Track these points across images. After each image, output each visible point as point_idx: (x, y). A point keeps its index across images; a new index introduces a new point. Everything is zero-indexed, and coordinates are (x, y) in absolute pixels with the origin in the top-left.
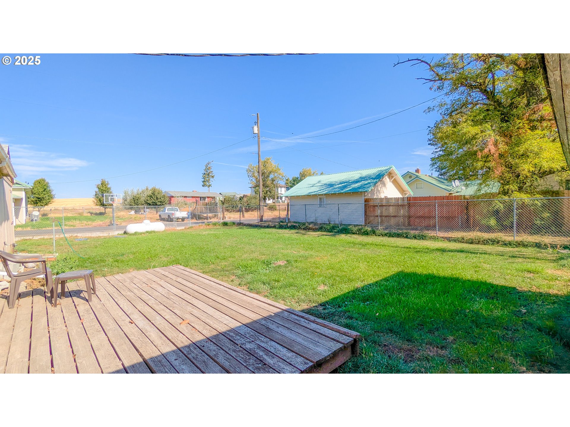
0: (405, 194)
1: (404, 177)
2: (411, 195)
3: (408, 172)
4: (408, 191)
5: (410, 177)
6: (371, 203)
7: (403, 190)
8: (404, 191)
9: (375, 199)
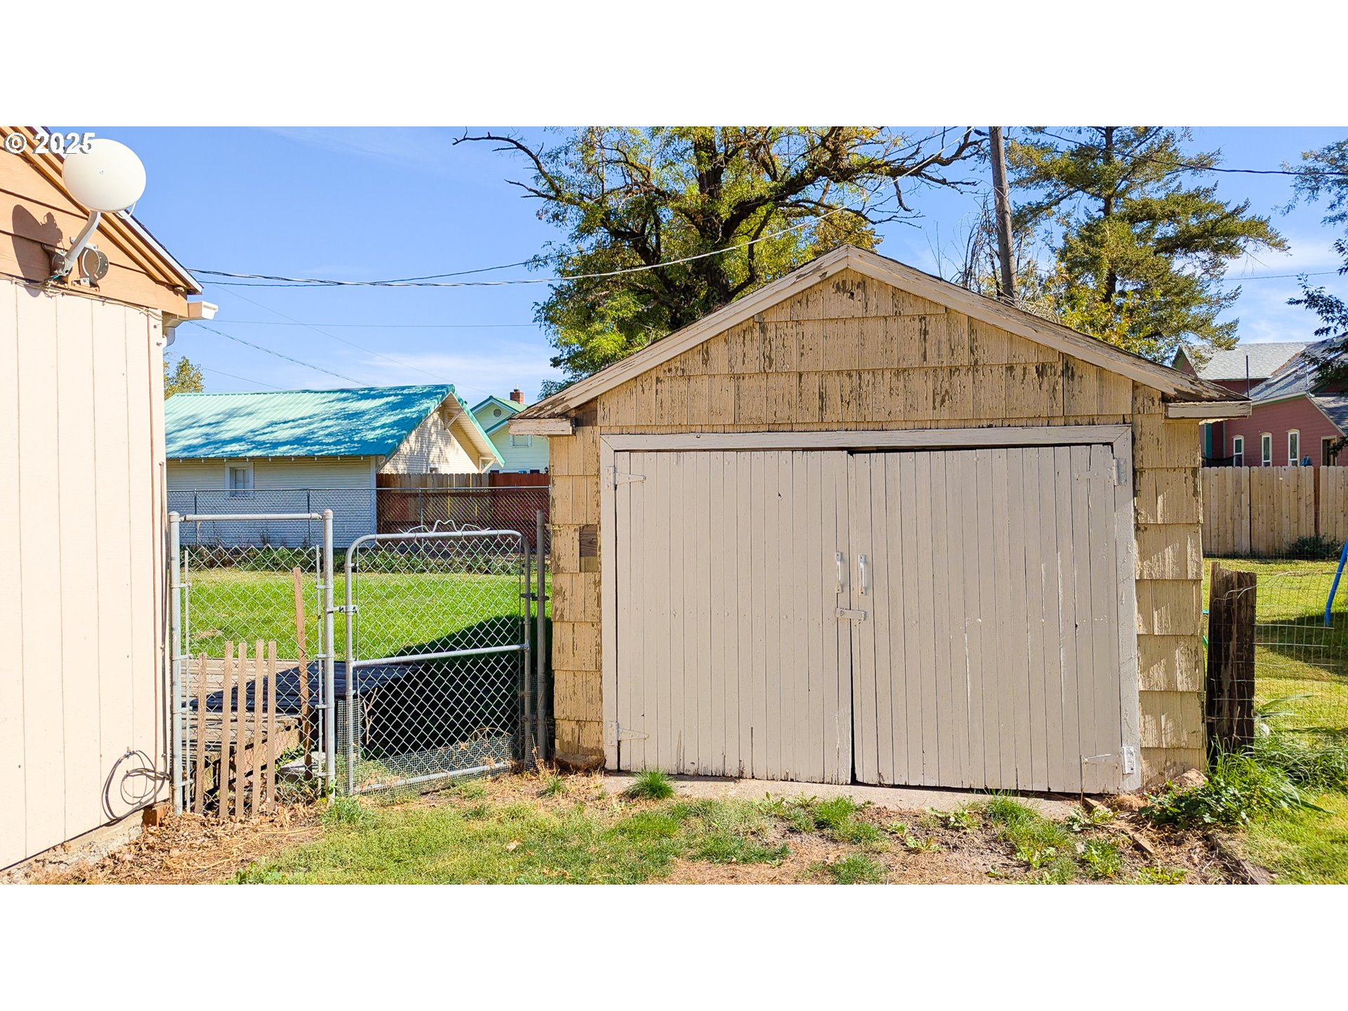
0: (485, 463)
1: (478, 412)
2: (498, 464)
3: (491, 397)
4: (491, 454)
5: (497, 413)
6: (396, 489)
7: (478, 452)
8: (482, 455)
9: (407, 477)
